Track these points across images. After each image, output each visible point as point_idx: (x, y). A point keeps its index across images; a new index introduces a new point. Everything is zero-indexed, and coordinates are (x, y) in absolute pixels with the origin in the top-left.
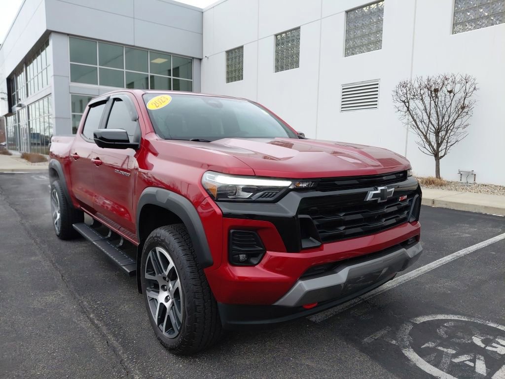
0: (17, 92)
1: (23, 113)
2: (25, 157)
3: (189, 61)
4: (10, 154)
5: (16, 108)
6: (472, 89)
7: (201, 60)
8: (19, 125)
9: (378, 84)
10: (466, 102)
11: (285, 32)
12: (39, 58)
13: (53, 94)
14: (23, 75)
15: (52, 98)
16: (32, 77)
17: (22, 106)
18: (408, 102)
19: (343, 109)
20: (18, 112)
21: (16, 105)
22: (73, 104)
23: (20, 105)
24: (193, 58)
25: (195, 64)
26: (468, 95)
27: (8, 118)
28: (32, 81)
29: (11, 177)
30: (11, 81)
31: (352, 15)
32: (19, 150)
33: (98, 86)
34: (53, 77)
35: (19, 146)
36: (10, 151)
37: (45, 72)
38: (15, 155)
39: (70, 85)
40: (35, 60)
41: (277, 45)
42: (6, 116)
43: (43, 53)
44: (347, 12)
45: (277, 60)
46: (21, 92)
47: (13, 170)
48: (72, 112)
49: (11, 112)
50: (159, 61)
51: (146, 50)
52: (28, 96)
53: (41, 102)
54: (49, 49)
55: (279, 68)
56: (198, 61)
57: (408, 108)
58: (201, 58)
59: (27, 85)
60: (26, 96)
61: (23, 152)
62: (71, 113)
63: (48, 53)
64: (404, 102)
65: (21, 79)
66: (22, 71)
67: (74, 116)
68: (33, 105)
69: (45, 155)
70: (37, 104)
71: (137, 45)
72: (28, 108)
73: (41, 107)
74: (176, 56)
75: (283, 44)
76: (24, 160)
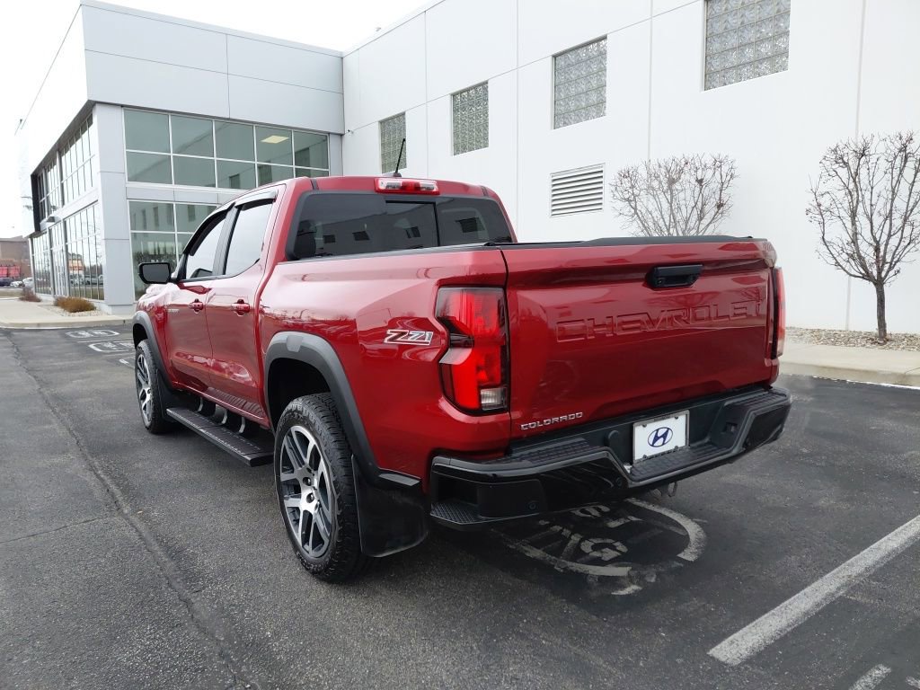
0: (48, 198)
1: (57, 231)
2: (60, 303)
3: (323, 138)
4: (39, 301)
5: (45, 224)
6: (729, 177)
7: (341, 135)
8: (51, 251)
9: (602, 171)
10: (725, 198)
11: (467, 90)
12: (79, 142)
13: (100, 201)
14: (56, 168)
15: (99, 208)
16: (69, 174)
17: (56, 221)
18: (635, 200)
19: (554, 213)
20: (50, 231)
21: (47, 218)
22: (133, 216)
23: (52, 219)
24: (329, 133)
25: (333, 143)
26: (725, 186)
27: (35, 240)
28: (70, 181)
29: (34, 335)
30: (37, 180)
31: (561, 62)
32: (52, 292)
33: (173, 186)
34: (99, 175)
35: (52, 286)
36: (39, 295)
37: (87, 165)
38: (47, 301)
39: (127, 186)
40: (74, 146)
41: (455, 110)
42: (31, 237)
43: (85, 136)
44: (555, 57)
45: (456, 134)
46: (53, 196)
47: (39, 325)
48: (132, 229)
49: (38, 231)
50: (275, 139)
51: (249, 124)
52: (63, 204)
53: (84, 213)
54: (93, 130)
55: (460, 149)
56: (338, 138)
57: (635, 209)
58: (341, 132)
59: (62, 185)
60: (61, 203)
61: (58, 295)
62: (130, 231)
63: (92, 134)
64: (628, 200)
65: (53, 176)
66: (55, 164)
67: (134, 235)
68: (72, 219)
69: (91, 300)
70: (78, 216)
71: (233, 117)
72: (65, 223)
73: (84, 220)
74: (300, 132)
75: (464, 109)
76: (58, 309)
